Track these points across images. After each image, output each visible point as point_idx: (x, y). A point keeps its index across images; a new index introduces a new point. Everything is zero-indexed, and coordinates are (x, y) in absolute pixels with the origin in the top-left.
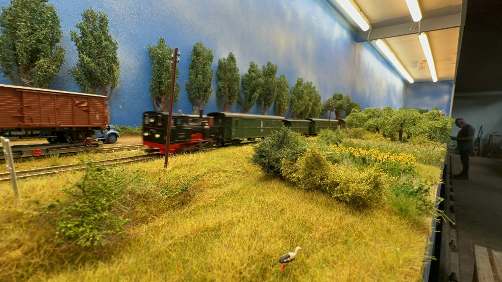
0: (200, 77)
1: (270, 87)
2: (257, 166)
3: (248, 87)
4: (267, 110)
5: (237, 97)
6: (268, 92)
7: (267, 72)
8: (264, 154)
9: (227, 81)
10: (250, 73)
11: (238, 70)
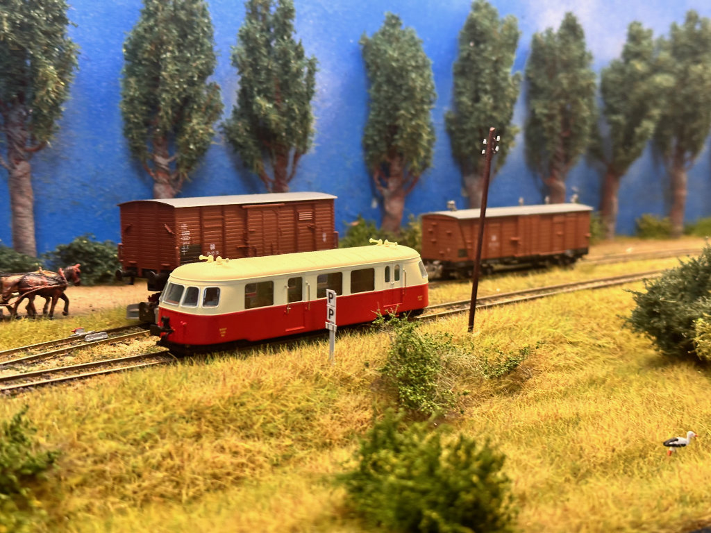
0: (487, 99)
1: (696, 93)
2: (642, 335)
3: (622, 104)
4: (687, 164)
5: (587, 140)
6: (688, 109)
7: (685, 45)
8: (657, 310)
9: (559, 97)
10: (627, 61)
11: (591, 57)
